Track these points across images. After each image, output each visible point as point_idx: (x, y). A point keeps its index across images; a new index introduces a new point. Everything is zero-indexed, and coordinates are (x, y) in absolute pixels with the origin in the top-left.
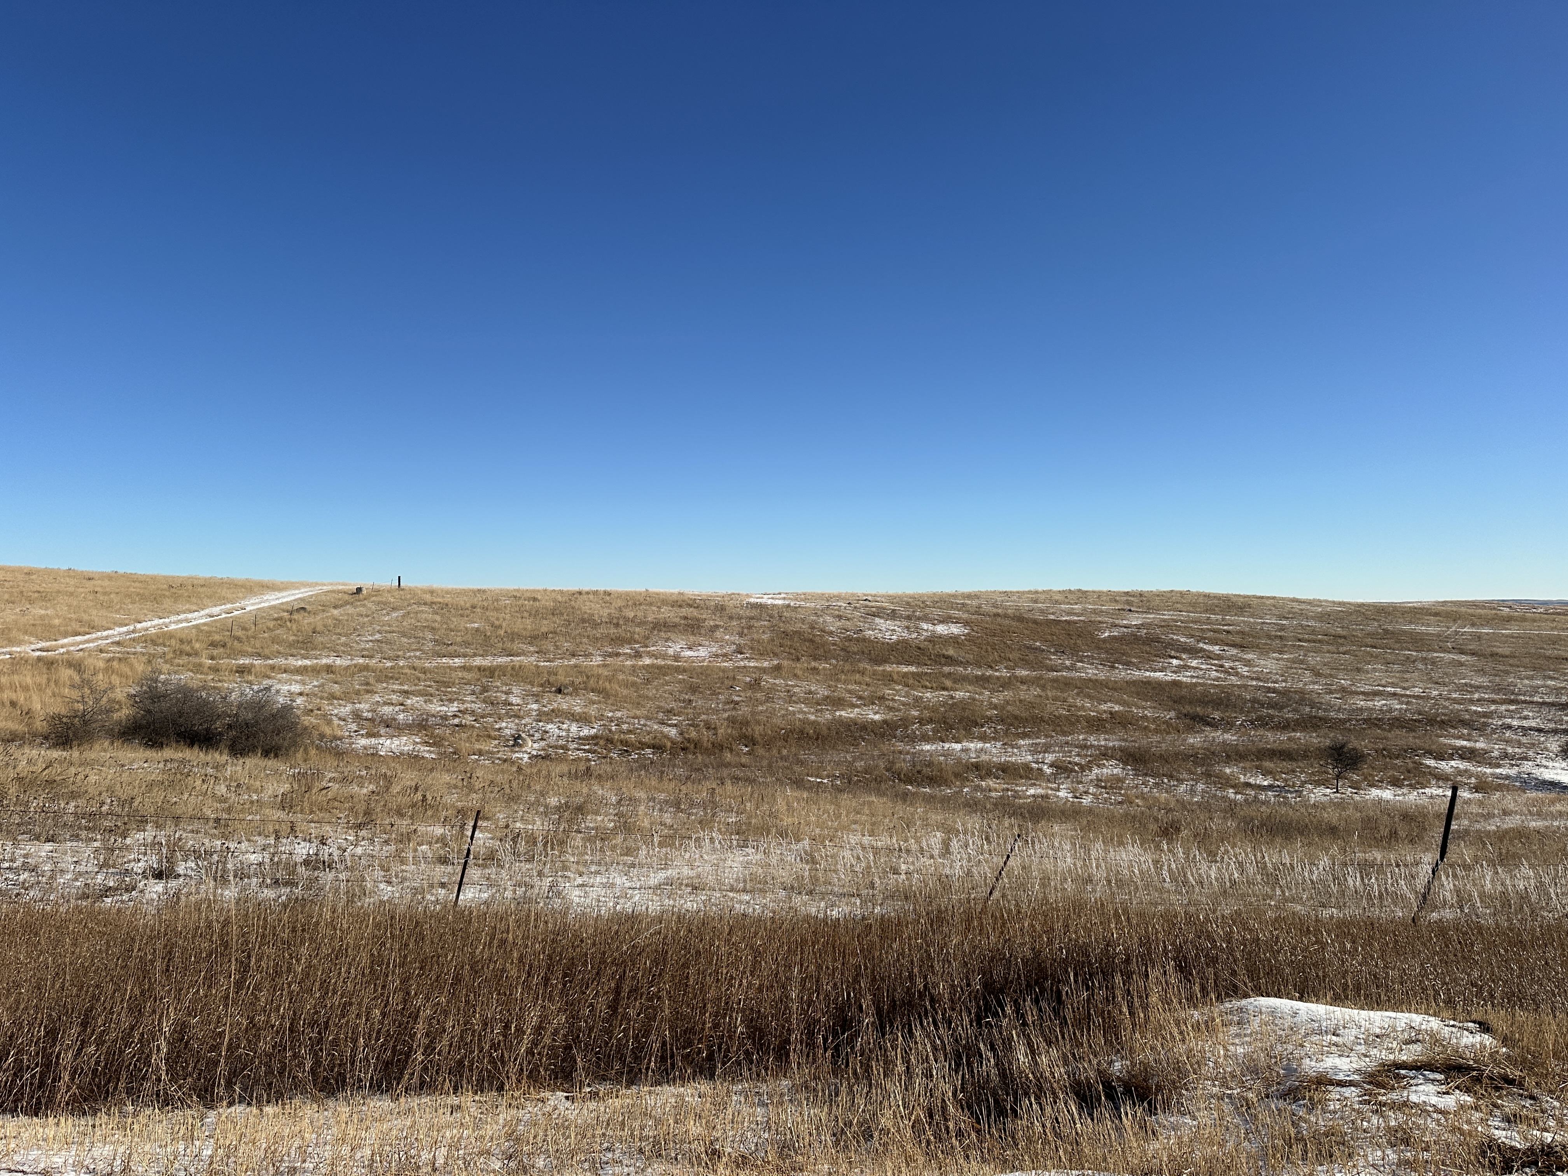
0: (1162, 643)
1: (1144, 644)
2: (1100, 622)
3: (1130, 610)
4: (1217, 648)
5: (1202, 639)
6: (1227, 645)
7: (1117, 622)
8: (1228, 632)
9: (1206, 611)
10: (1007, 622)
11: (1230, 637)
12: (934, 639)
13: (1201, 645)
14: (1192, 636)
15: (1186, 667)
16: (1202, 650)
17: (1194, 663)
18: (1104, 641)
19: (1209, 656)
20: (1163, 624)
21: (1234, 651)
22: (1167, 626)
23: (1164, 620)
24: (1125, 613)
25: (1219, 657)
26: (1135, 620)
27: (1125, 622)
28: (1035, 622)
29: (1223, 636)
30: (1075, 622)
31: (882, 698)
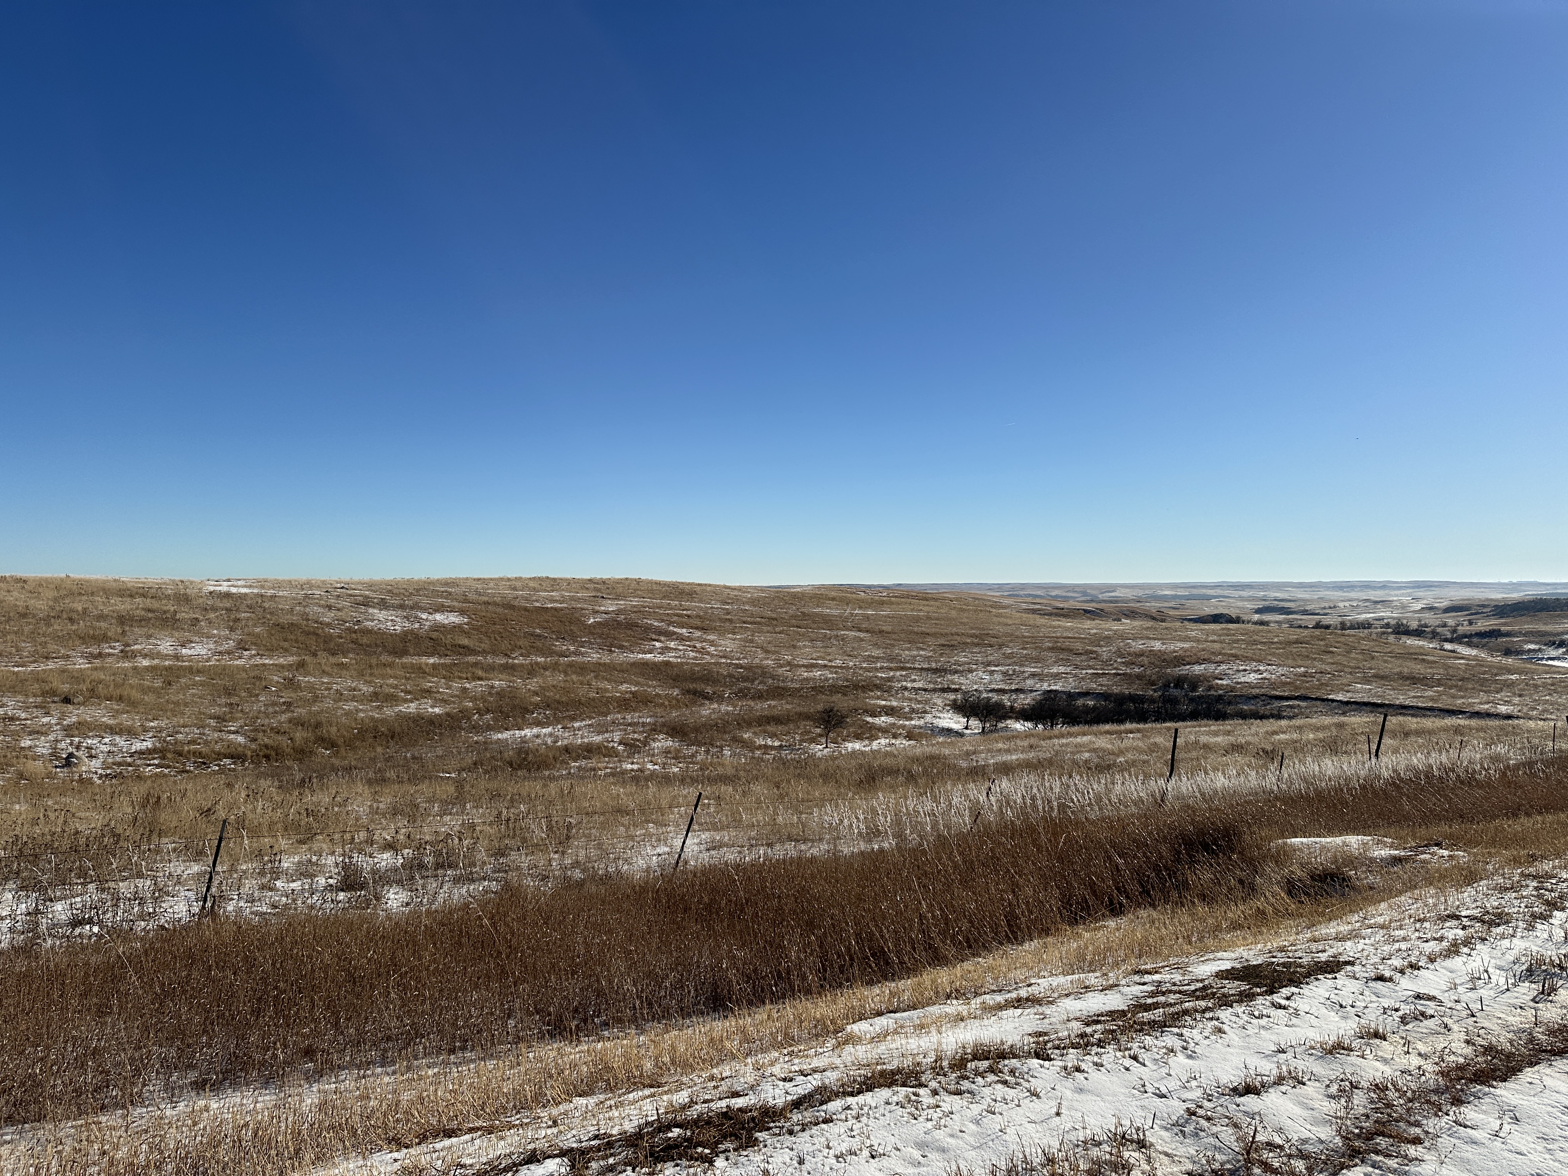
0: (641, 627)
1: (626, 628)
2: (582, 609)
3: (603, 597)
4: (684, 630)
5: (670, 623)
6: (692, 628)
7: (597, 608)
8: (689, 616)
9: (664, 597)
10: (500, 610)
11: (691, 621)
12: (438, 628)
13: (671, 628)
14: (663, 621)
15: (667, 649)
16: (675, 633)
17: (672, 645)
18: (590, 625)
19: (681, 638)
20: (635, 609)
21: (698, 634)
22: (638, 611)
23: (635, 606)
24: (600, 600)
25: (689, 639)
26: (611, 606)
27: (603, 608)
28: (526, 609)
29: (685, 620)
30: (562, 609)
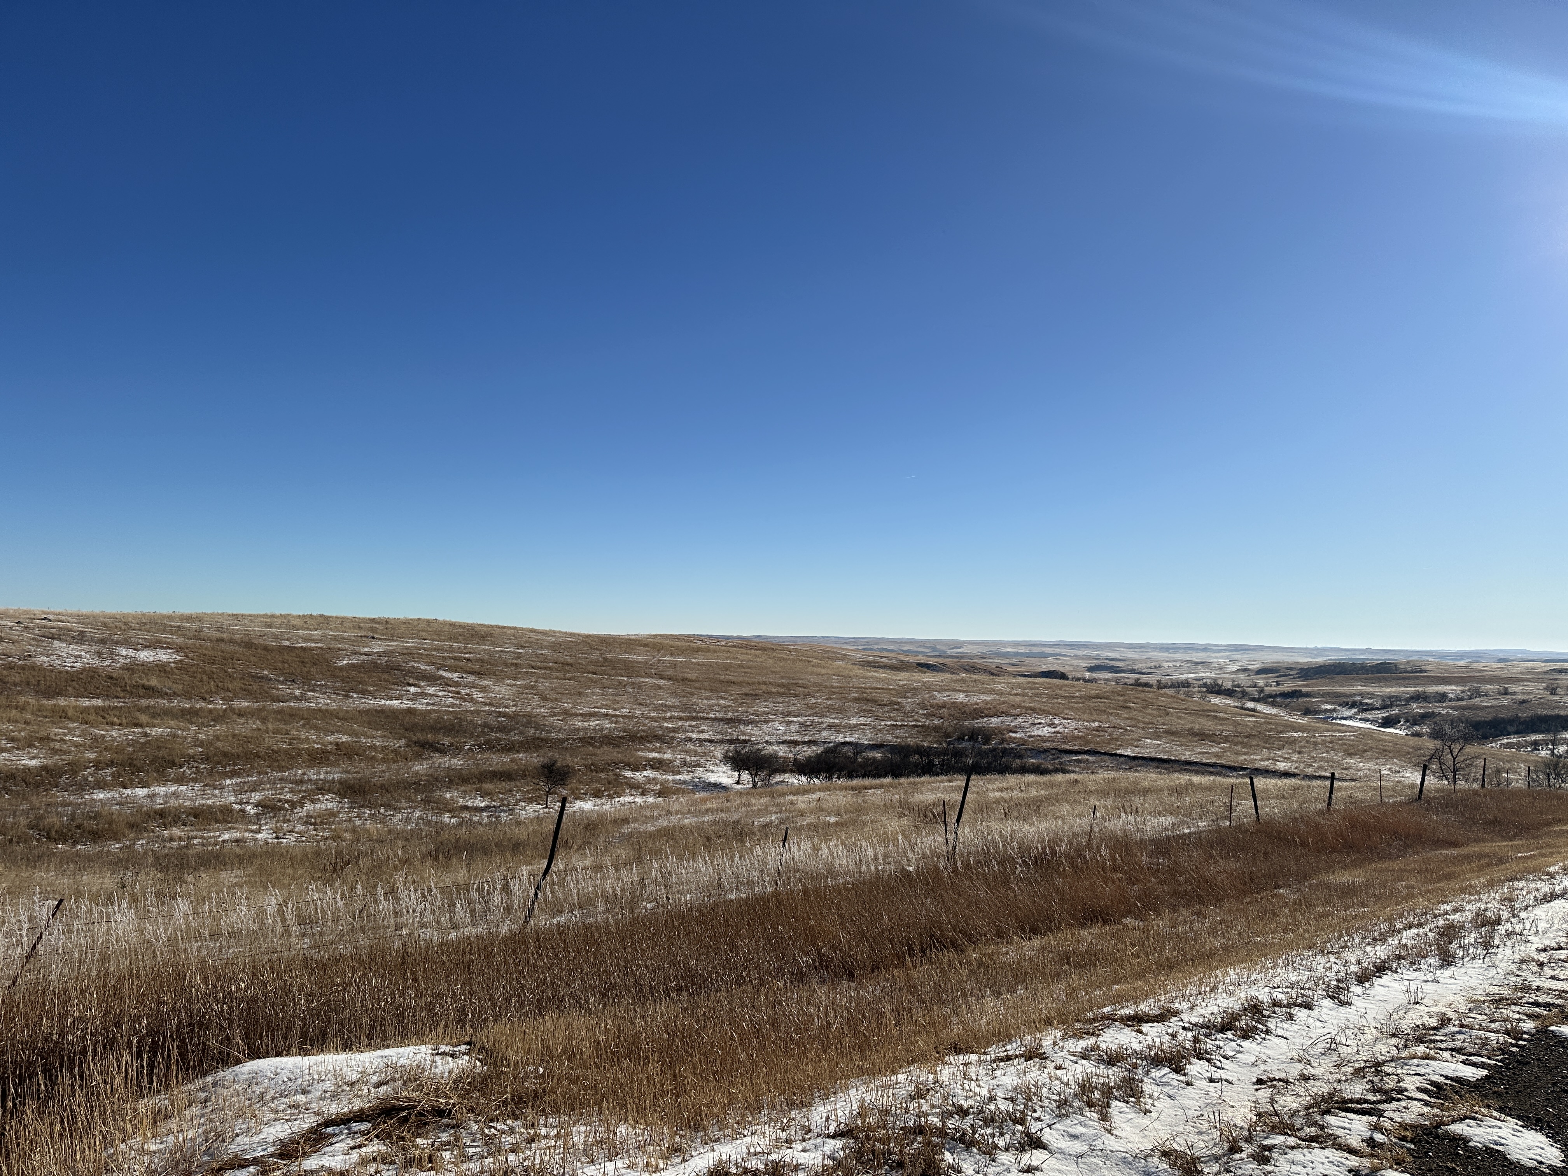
0: (403, 671)
1: (383, 671)
2: (339, 649)
3: (373, 638)
4: (456, 675)
5: (442, 667)
6: (466, 672)
7: (357, 649)
8: (468, 660)
9: (450, 639)
10: (231, 648)
11: (470, 664)
12: (133, 667)
13: (441, 672)
14: (433, 664)
15: (423, 695)
16: (441, 677)
17: (432, 690)
18: (341, 669)
19: (447, 683)
20: (405, 651)
21: (472, 678)
22: (409, 653)
23: (407, 648)
24: (367, 640)
25: (457, 684)
26: (377, 647)
27: (366, 649)
28: (266, 648)
29: (463, 664)
30: (312, 649)
31: (47, 739)
